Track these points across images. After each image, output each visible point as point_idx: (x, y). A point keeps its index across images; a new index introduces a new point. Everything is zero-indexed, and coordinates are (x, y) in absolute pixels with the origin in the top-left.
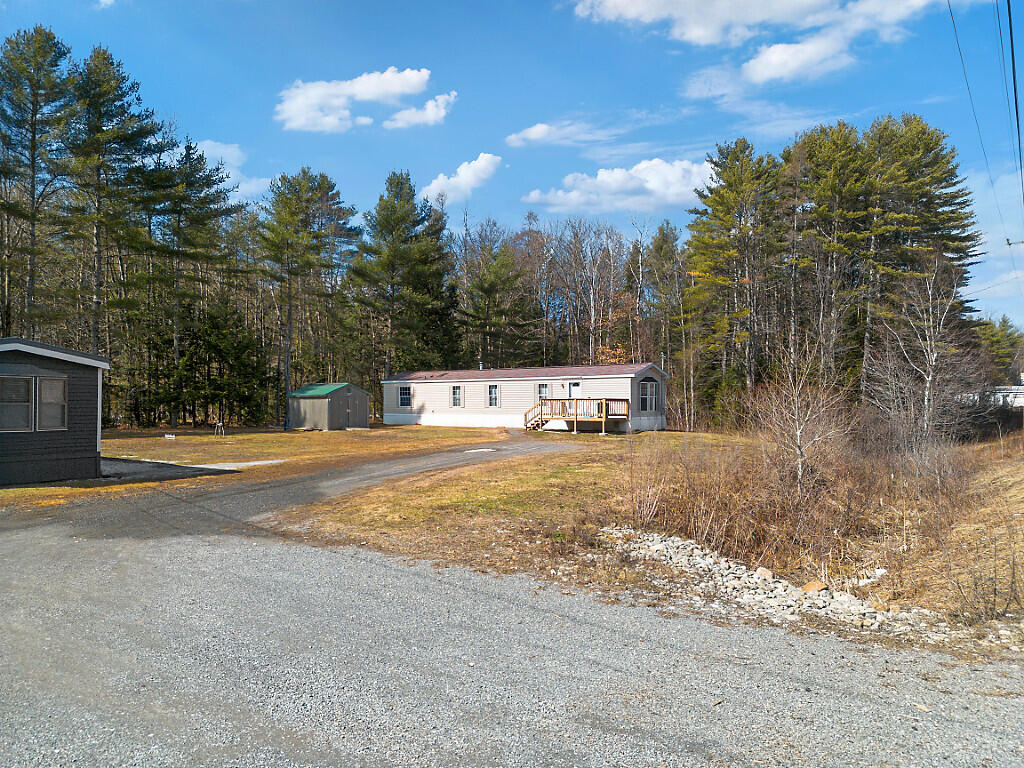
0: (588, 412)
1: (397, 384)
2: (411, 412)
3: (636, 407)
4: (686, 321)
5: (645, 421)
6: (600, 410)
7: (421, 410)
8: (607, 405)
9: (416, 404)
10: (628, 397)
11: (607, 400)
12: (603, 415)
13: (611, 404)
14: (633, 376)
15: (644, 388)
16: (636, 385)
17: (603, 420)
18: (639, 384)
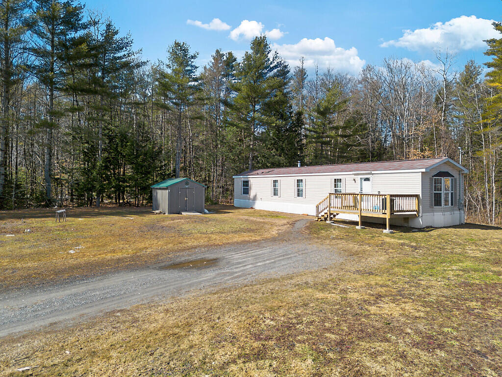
0: (372, 208)
1: (242, 178)
2: (249, 199)
3: (428, 203)
4: (485, 125)
5: (439, 217)
6: (384, 207)
7: (255, 198)
8: (392, 201)
9: (252, 194)
10: (419, 191)
11: (391, 196)
12: (388, 211)
13: (397, 201)
14: (424, 170)
15: (438, 182)
16: (428, 181)
17: (387, 216)
18: (431, 179)
